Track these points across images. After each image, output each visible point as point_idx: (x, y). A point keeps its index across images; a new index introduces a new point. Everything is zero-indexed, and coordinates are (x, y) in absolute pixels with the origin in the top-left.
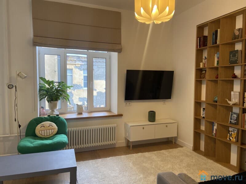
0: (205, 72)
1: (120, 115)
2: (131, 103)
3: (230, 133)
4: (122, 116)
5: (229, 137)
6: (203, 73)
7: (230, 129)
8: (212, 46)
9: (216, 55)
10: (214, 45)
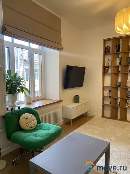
2: (65, 91)
3: (128, 103)
4: (62, 101)
5: (128, 105)
7: (128, 101)
9: (118, 59)
10: (117, 53)
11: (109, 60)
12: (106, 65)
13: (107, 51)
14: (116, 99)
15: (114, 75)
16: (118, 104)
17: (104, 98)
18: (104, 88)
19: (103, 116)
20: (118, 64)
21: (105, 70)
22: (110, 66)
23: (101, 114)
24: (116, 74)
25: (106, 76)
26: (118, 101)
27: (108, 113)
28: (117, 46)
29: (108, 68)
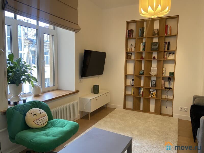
0: (130, 55)
1: (77, 92)
2: (83, 79)
3: (151, 93)
4: (79, 92)
5: (151, 95)
6: (129, 56)
7: (151, 90)
8: (139, 37)
9: (141, 44)
10: (141, 37)
11: (132, 45)
12: (128, 51)
13: (130, 34)
14: (139, 89)
15: (137, 62)
16: (141, 93)
17: (126, 87)
18: (126, 76)
19: (125, 108)
20: (141, 50)
21: (128, 56)
22: (133, 52)
23: (123, 106)
24: (139, 61)
25: (129, 63)
26: (141, 91)
27: (130, 104)
28: (140, 30)
29: (131, 54)
